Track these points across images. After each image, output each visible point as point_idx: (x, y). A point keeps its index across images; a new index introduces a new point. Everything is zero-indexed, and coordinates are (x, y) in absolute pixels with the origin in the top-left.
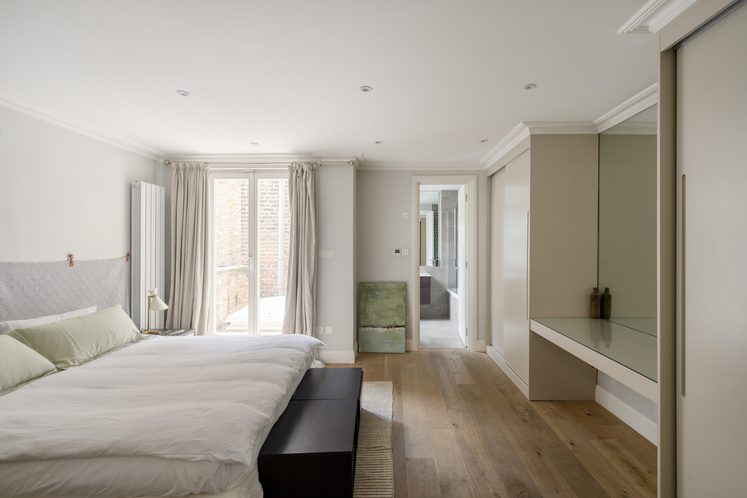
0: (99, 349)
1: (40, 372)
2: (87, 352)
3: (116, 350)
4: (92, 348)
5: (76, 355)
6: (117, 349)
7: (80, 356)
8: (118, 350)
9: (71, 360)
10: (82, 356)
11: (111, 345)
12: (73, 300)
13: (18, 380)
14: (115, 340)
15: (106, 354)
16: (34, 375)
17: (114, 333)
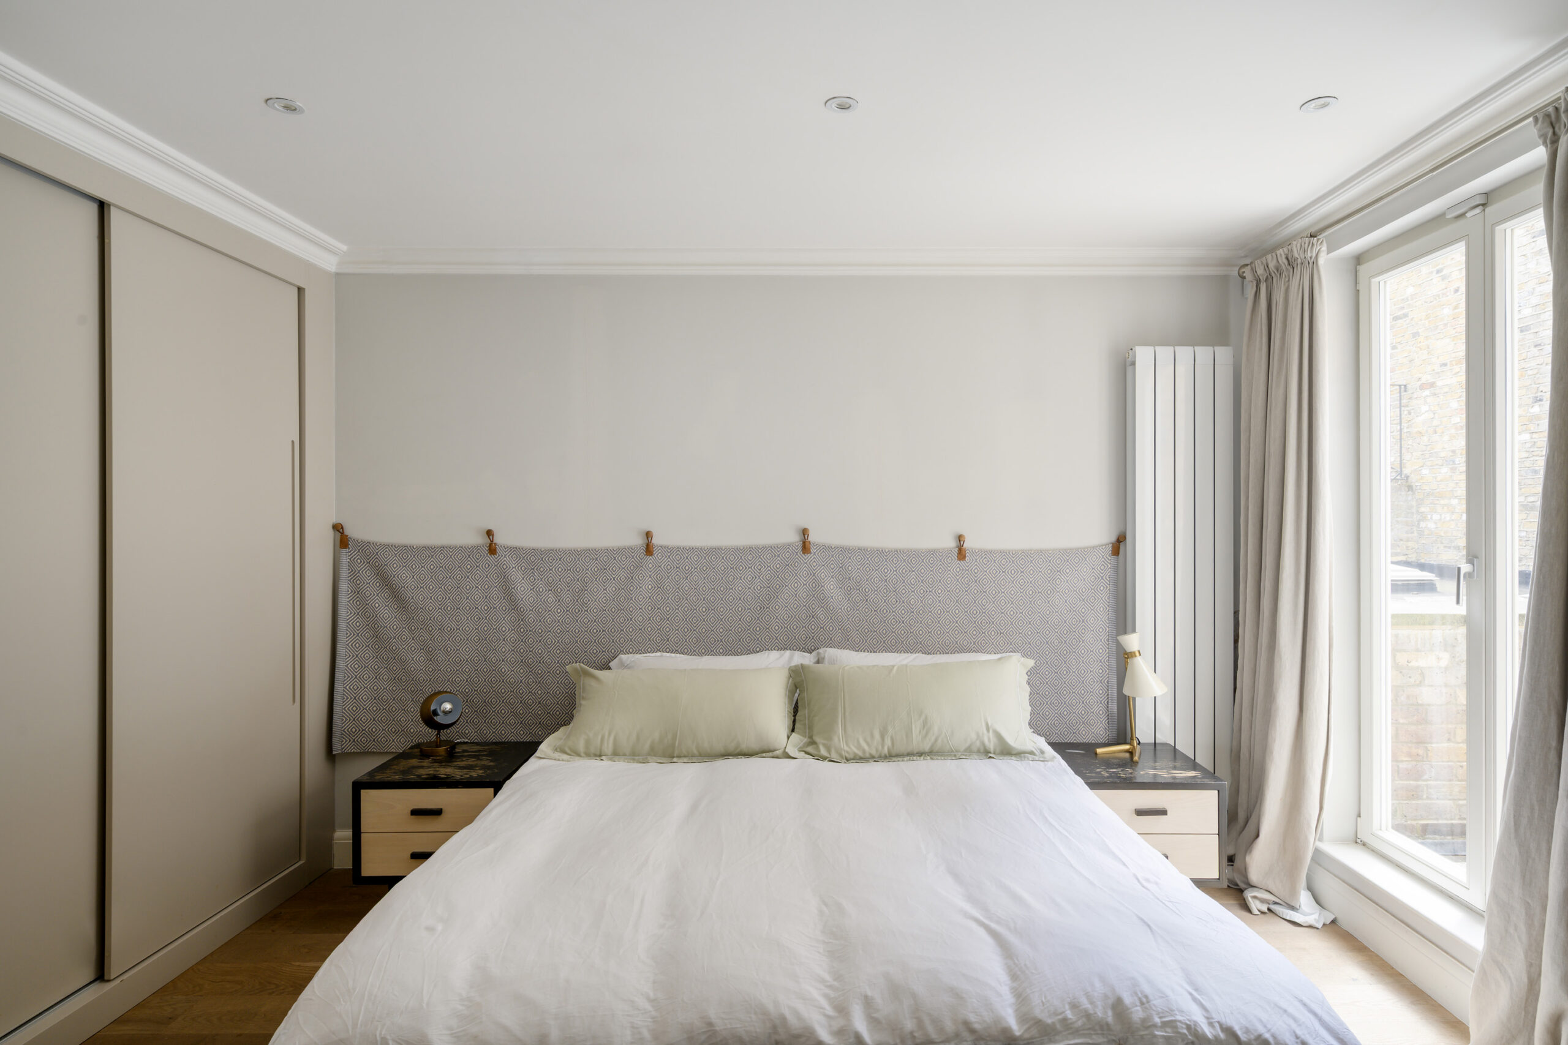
0: (888, 742)
1: (754, 746)
2: (858, 741)
3: (932, 757)
4: (872, 736)
5: (836, 739)
6: (935, 757)
7: (841, 742)
8: (937, 759)
9: (824, 745)
10: (847, 745)
11: (917, 742)
12: (965, 631)
13: (719, 748)
14: (927, 733)
15: (905, 759)
16: (744, 747)
17: (926, 718)
